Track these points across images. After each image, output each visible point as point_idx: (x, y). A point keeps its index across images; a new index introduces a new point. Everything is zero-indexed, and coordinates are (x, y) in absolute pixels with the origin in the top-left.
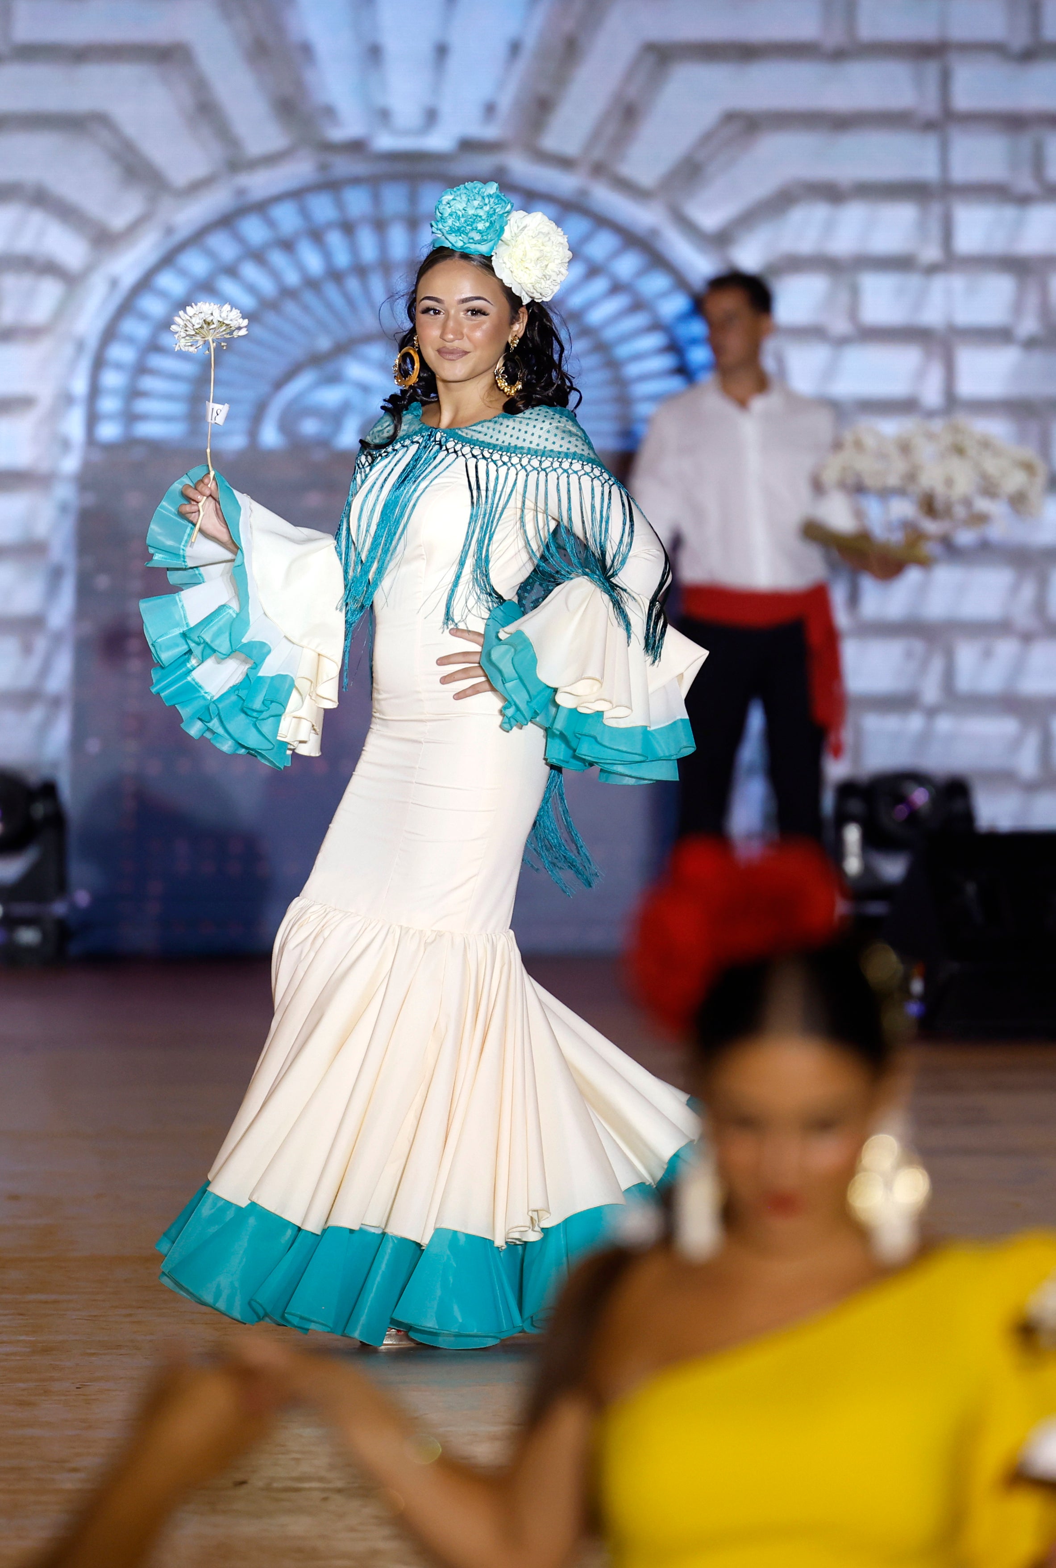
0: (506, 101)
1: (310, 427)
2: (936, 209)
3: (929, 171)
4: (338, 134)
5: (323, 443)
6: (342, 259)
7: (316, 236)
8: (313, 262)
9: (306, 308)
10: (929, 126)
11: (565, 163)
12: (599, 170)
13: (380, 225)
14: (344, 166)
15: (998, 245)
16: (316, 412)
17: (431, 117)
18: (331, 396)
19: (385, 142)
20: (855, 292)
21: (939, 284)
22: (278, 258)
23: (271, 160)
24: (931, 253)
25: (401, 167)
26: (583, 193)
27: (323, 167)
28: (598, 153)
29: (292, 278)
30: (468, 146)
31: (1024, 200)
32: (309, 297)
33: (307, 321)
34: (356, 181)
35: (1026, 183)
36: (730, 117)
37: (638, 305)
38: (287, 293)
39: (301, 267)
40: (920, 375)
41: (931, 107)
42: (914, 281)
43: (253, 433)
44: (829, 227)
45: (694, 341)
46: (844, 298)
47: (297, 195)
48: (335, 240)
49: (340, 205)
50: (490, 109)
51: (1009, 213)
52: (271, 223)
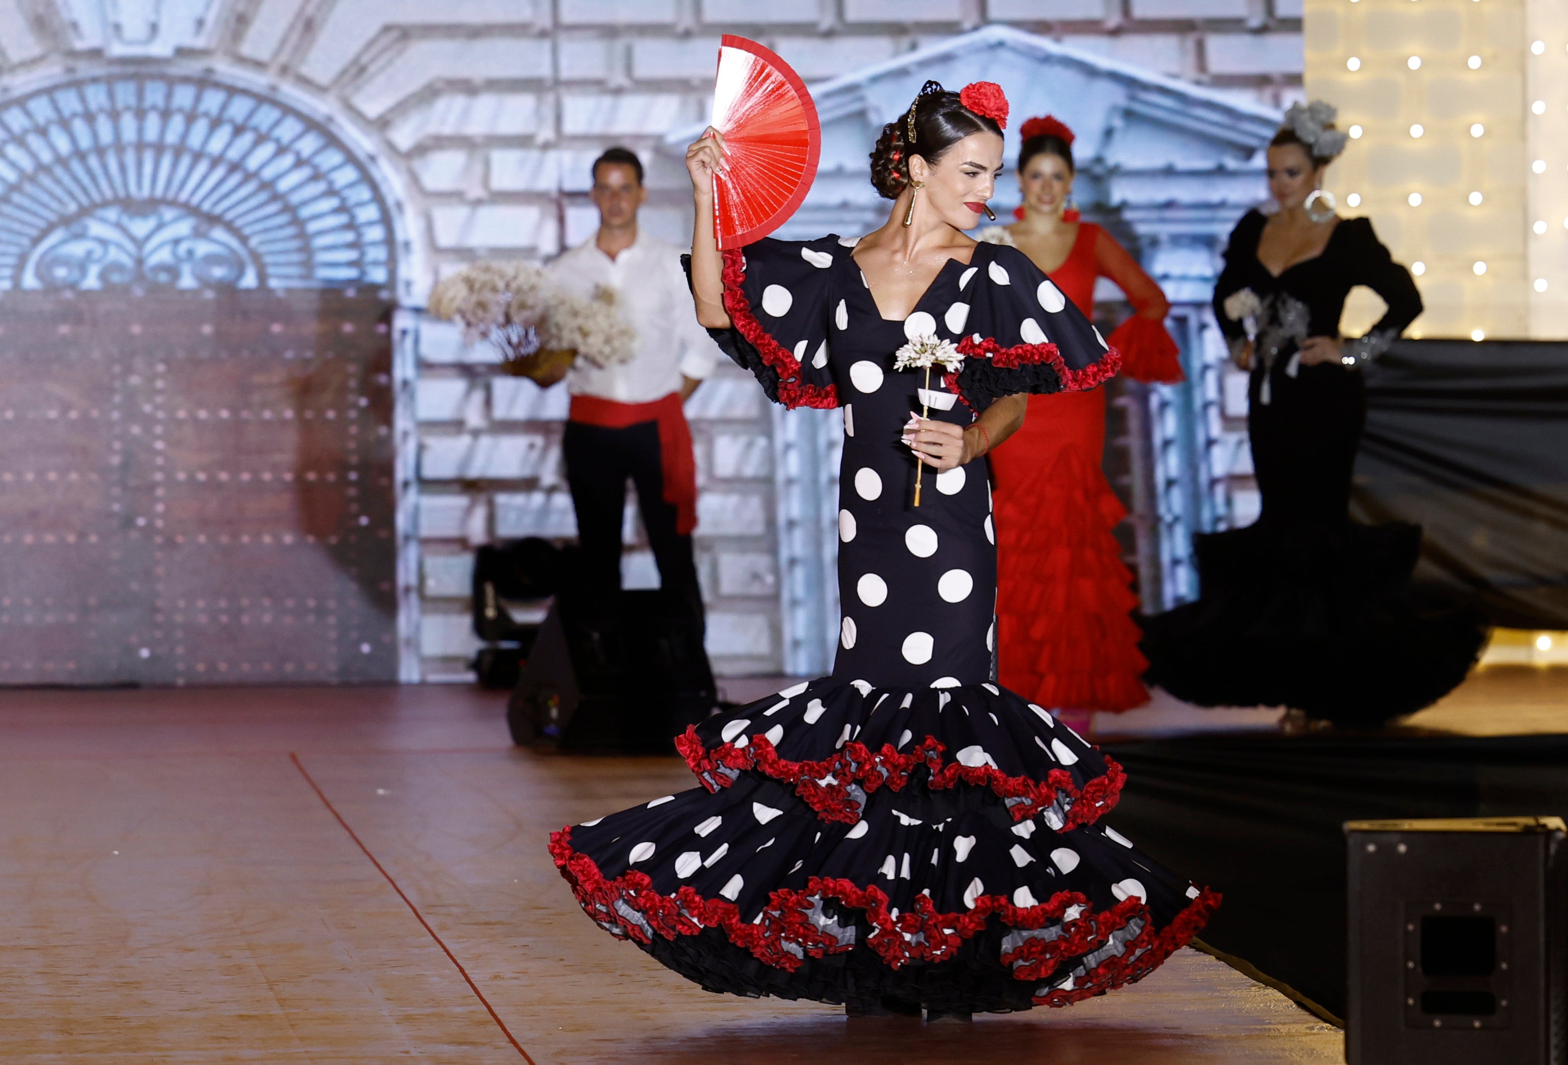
0: (211, 18)
1: (61, 272)
2: (550, 98)
3: (544, 70)
4: (79, 45)
5: (73, 286)
6: (85, 142)
7: (65, 124)
8: (63, 145)
9: (58, 182)
10: (543, 34)
11: (259, 65)
12: (284, 70)
13: (115, 116)
14: (85, 69)
15: (597, 128)
16: (66, 262)
17: (154, 28)
18: (78, 249)
19: (117, 50)
20: (487, 164)
21: (552, 156)
22: (34, 141)
23: (29, 64)
24: (546, 133)
25: (131, 69)
26: (274, 88)
27: (70, 70)
28: (283, 58)
29: (46, 157)
30: (182, 52)
31: (618, 91)
32: (59, 171)
33: (58, 191)
34: (95, 80)
35: (619, 79)
36: (387, 29)
37: (316, 177)
38: (41, 167)
39: (53, 148)
40: (539, 227)
41: (545, 22)
42: (534, 154)
43: (16, 279)
44: (466, 113)
45: (361, 204)
46: (478, 169)
47: (49, 91)
48: (79, 127)
49: (83, 99)
50: (200, 23)
51: (607, 101)
52: (28, 114)
